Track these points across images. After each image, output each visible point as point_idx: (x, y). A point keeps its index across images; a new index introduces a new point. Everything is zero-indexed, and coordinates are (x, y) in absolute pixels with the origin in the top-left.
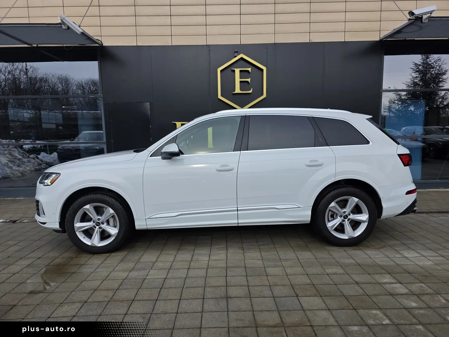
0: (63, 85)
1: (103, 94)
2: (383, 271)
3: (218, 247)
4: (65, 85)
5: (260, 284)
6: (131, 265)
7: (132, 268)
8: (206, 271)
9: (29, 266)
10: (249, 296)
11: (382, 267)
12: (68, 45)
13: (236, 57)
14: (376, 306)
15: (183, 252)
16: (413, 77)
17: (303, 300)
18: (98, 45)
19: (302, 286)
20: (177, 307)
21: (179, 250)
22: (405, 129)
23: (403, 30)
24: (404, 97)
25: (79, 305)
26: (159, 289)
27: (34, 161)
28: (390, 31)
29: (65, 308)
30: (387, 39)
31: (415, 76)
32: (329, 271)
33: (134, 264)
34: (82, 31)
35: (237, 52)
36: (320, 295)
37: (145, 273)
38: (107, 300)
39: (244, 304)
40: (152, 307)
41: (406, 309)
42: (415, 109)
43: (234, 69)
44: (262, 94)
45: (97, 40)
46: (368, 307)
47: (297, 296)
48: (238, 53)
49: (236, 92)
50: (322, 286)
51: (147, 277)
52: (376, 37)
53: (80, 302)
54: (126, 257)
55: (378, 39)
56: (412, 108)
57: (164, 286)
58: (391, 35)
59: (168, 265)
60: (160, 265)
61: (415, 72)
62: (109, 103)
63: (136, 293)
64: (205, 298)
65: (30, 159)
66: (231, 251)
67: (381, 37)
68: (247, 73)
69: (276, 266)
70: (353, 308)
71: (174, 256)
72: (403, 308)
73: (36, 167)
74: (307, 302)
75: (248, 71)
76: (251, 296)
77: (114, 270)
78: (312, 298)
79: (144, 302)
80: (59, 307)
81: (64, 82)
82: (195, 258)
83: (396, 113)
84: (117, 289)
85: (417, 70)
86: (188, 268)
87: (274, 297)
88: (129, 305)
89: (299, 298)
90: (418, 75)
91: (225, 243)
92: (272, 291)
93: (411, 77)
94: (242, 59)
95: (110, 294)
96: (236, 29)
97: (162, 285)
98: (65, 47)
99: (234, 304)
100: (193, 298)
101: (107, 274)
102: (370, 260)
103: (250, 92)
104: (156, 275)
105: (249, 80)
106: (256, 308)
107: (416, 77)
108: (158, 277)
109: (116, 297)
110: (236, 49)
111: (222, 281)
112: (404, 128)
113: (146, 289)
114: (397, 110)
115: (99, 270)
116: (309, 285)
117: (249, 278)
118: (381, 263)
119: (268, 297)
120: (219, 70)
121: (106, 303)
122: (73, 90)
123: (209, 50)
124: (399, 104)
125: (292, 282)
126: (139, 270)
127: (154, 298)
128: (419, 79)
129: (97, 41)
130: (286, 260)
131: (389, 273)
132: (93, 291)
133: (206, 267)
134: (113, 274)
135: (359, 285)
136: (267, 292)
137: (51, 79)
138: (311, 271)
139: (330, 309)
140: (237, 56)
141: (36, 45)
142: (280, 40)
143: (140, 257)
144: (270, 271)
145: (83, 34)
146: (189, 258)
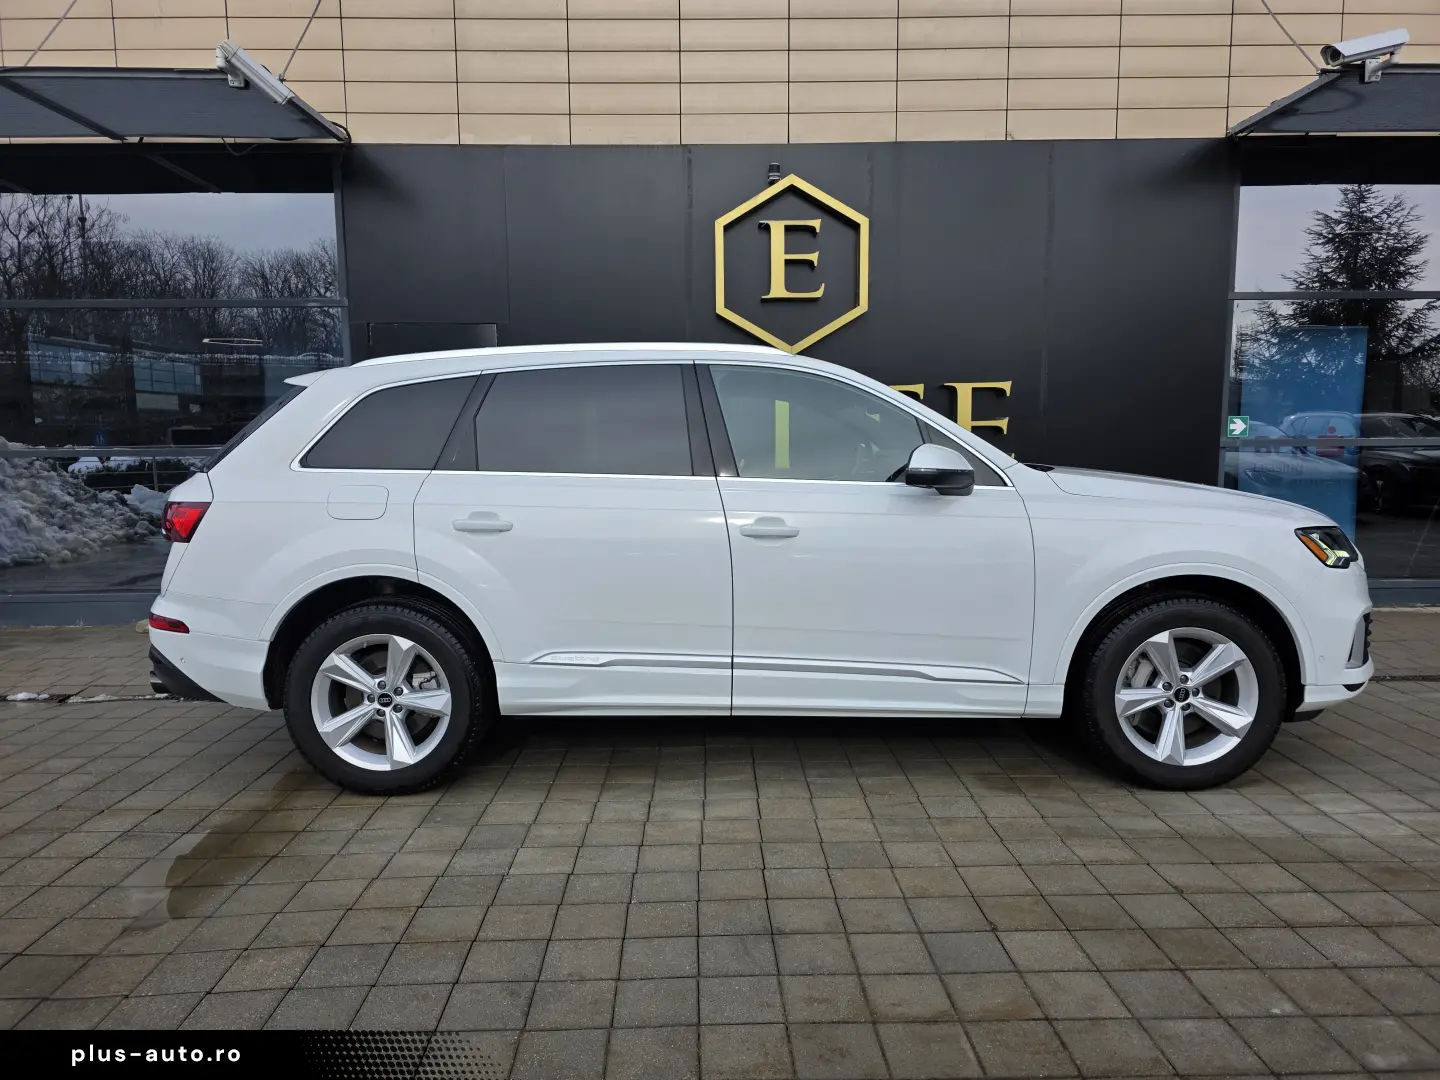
0: (196, 273)
1: (348, 298)
2: (1257, 855)
3: (726, 779)
4: (204, 272)
5: (871, 893)
6: (456, 833)
7: (459, 843)
8: (696, 853)
9: (125, 836)
10: (842, 927)
11: (1253, 843)
12: (239, 140)
13: (772, 183)
14: (1244, 959)
15: (618, 793)
16: (1316, 258)
17: (1013, 941)
18: (334, 141)
19: (1008, 899)
20: (617, 961)
21: (603, 787)
22: (1296, 419)
23: (1302, 107)
24: (1287, 322)
25: (303, 955)
26: (555, 907)
27: (112, 510)
28: (1262, 109)
29: (259, 962)
30: (1252, 134)
31: (1324, 255)
32: (1086, 852)
33: (464, 831)
34: (292, 95)
35: (777, 169)
36: (1065, 923)
37: (504, 856)
38: (391, 941)
39: (829, 952)
40: (535, 961)
41: (1340, 968)
42: (1320, 361)
43: (766, 222)
44: (856, 303)
45: (334, 123)
46: (1219, 963)
47: (994, 930)
48: (779, 170)
49: (772, 295)
50: (1068, 900)
51: (512, 871)
52: (1215, 129)
53: (302, 945)
54: (436, 808)
55: (1221, 134)
56: (1310, 358)
57: (571, 897)
58: (1263, 122)
59: (573, 833)
60: (548, 832)
61: (1324, 244)
62: (368, 324)
63: (480, 918)
64: (702, 933)
65: (101, 504)
66: (770, 793)
67: (1230, 126)
68: (807, 237)
69: (918, 838)
70: (1173, 967)
71: (590, 807)
72: (1331, 965)
73: (117, 529)
74: (1030, 947)
75: (811, 230)
76: (849, 929)
77: (404, 850)
78: (1041, 936)
79: (509, 944)
80: (239, 961)
81: (201, 262)
82: (657, 811)
83: (1266, 371)
84: (418, 908)
85: (1330, 236)
86: (639, 843)
87: (920, 933)
88: (463, 957)
89: (1002, 935)
90: (1331, 253)
91: (749, 769)
92: (911, 914)
93: (1307, 259)
94: (792, 190)
95: (401, 922)
96: (776, 96)
97: (561, 894)
98: (230, 144)
99: (795, 953)
100: (663, 932)
101: (383, 860)
102: (1211, 821)
103: (818, 294)
104: (536, 865)
105: (814, 257)
106: (868, 965)
107: (1328, 259)
108: (548, 870)
109: (417, 931)
110: (773, 160)
111: (751, 884)
112: (1292, 417)
113: (512, 908)
114: (1269, 362)
115: (353, 848)
116: (1028, 898)
117: (837, 874)
118: (1248, 832)
119: (903, 932)
120: (721, 223)
121: (390, 950)
122: (229, 287)
123: (690, 161)
124: (1274, 344)
125: (973, 887)
126: (484, 848)
127: (540, 934)
128: (1333, 264)
129: (333, 128)
130: (948, 821)
131: (1277, 862)
132: (342, 912)
133: (695, 840)
134: (402, 860)
135: (1186, 896)
136: (898, 917)
137: (160, 250)
138: (1028, 853)
139: (1101, 968)
140: (777, 181)
141: (136, 140)
142: (913, 131)
143: (482, 810)
144: (900, 852)
145: (293, 104)
146: (638, 814)
